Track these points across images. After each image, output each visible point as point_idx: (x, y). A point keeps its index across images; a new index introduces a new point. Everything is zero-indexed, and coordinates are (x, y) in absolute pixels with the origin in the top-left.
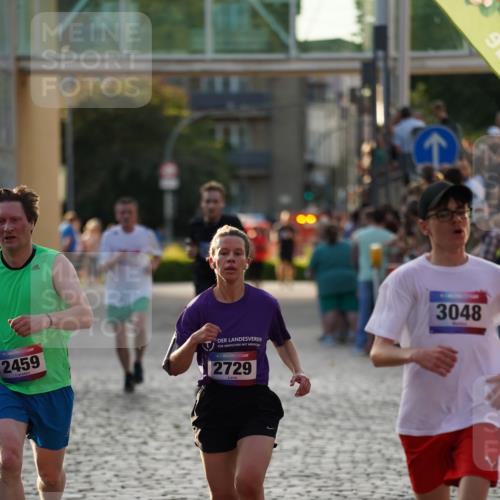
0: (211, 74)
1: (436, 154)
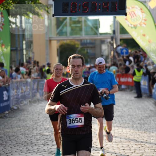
0: (84, 39)
1: (124, 53)
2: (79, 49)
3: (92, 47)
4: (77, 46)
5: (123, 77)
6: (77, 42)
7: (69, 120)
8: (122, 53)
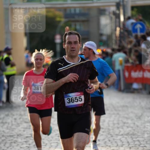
0: (70, 8)
1: (139, 30)
2: (62, 24)
3: (83, 21)
4: (58, 19)
5: (135, 71)
6: (58, 13)
7: (67, 99)
8: (135, 31)
